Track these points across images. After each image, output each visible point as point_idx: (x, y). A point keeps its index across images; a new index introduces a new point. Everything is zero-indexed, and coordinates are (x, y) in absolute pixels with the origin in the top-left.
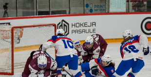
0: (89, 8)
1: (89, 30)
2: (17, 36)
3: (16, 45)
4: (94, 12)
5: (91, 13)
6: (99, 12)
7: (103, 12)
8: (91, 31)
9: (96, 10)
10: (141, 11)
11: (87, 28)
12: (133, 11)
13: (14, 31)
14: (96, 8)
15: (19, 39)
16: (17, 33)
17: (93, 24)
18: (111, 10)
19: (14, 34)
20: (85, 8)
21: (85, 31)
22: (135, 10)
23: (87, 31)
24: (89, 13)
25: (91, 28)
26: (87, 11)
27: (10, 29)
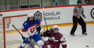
0: (55, 3)
1: (56, 18)
2: (7, 23)
3: (6, 29)
4: (58, 5)
5: (57, 6)
6: (62, 5)
7: (65, 5)
8: (57, 18)
9: (60, 4)
10: (90, 4)
11: (54, 16)
12: (85, 4)
13: (5, 20)
14: (60, 2)
15: (8, 25)
16: (7, 21)
17: (58, 13)
18: (70, 3)
19: (5, 22)
20: (52, 2)
21: (53, 18)
22: (86, 3)
23: (54, 18)
24: (55, 6)
25: (57, 16)
26: (54, 4)
27: (2, 19)
